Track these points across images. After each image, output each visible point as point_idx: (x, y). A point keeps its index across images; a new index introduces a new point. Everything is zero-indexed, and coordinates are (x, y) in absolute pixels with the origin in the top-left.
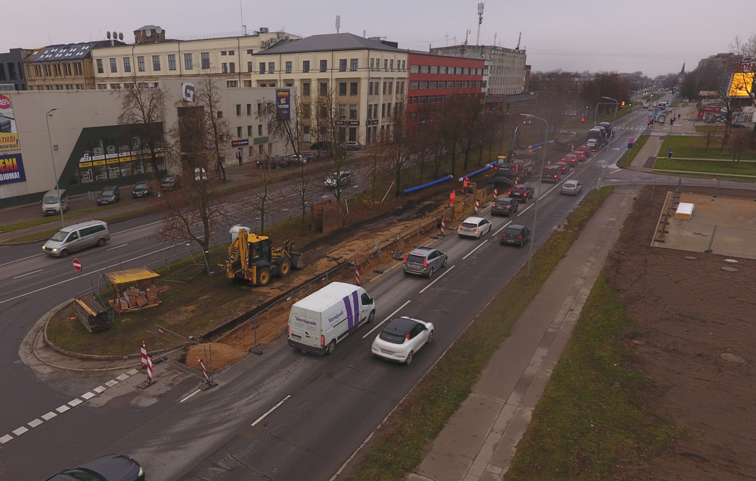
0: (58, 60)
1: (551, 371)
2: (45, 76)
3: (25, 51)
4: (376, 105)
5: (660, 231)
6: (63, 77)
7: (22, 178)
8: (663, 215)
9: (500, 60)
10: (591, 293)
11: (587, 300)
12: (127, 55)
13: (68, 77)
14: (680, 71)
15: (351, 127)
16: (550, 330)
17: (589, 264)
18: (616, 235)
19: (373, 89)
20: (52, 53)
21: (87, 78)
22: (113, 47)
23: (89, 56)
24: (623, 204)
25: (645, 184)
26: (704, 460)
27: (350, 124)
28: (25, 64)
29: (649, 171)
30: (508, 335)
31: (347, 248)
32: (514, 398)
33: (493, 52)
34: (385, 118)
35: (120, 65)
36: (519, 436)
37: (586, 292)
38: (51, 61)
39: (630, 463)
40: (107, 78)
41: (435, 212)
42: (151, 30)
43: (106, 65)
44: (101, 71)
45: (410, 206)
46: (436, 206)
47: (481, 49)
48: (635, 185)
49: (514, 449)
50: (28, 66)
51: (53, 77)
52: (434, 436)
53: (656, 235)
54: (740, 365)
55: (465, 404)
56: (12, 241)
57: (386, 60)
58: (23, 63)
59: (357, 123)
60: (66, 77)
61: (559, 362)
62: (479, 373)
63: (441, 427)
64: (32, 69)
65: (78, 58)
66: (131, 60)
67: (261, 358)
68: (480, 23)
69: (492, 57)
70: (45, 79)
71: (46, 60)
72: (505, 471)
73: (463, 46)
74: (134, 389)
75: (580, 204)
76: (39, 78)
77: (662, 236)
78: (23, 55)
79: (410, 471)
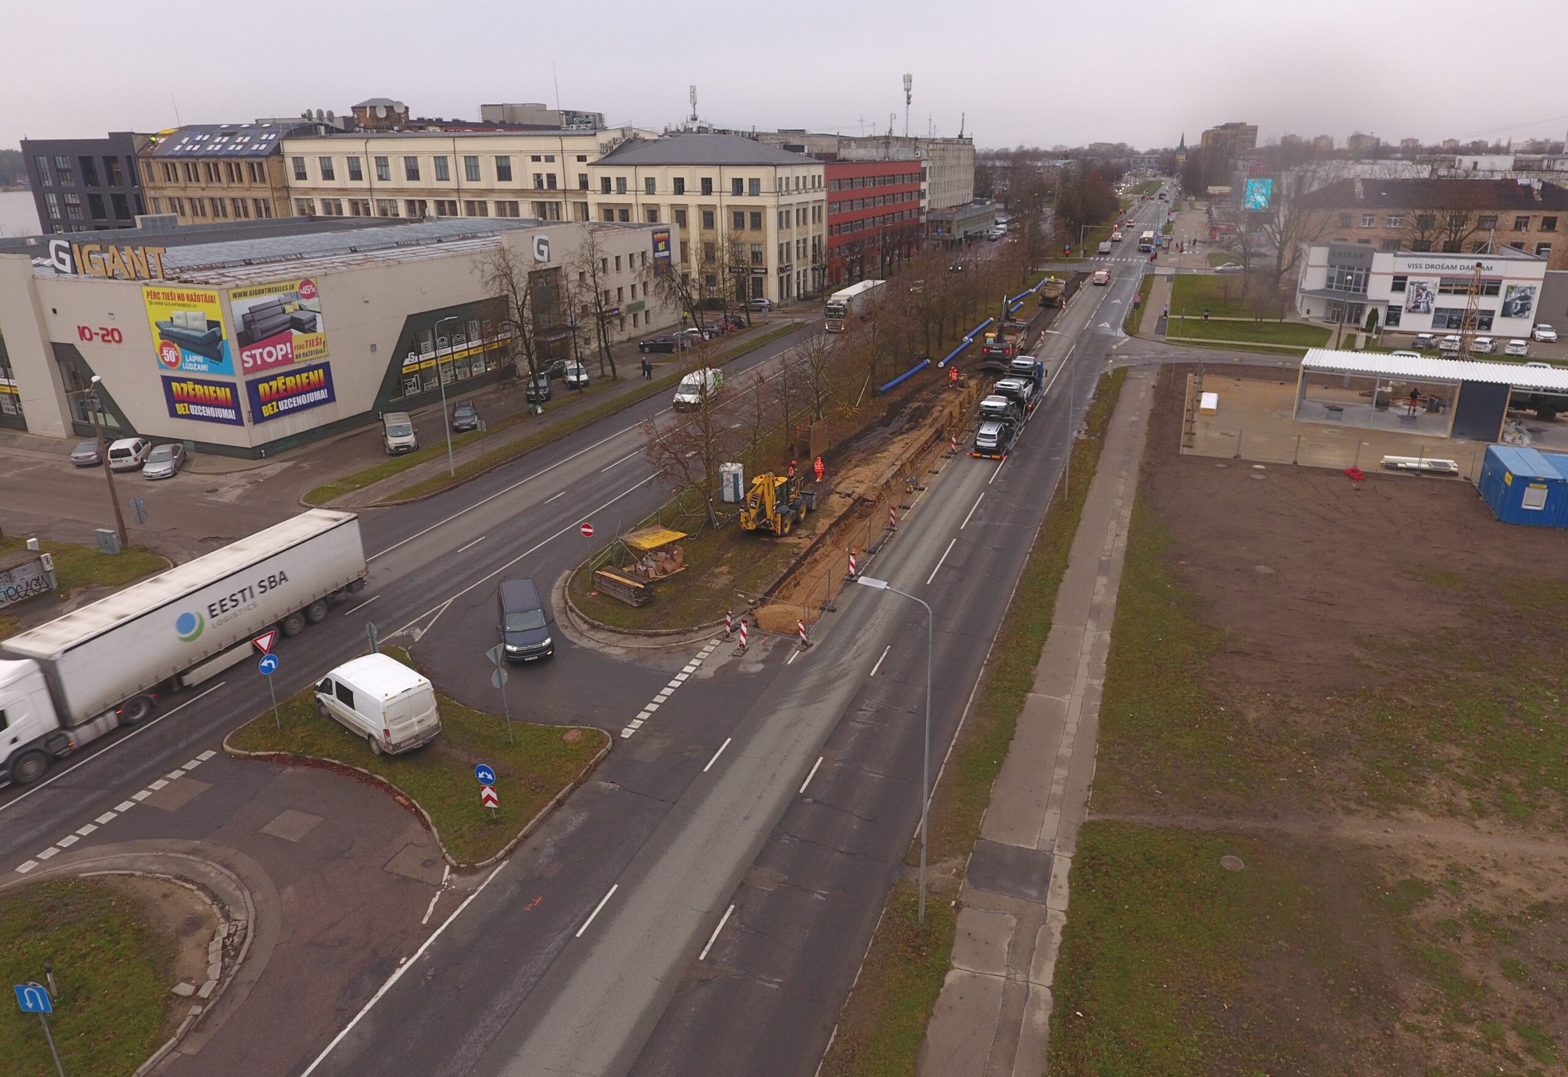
0: (214, 155)
1: (1115, 597)
2: (185, 181)
3: (141, 137)
4: (788, 244)
5: (1187, 433)
6: (225, 185)
7: (331, 398)
8: (1188, 410)
9: (941, 157)
10: (1132, 515)
11: (1130, 523)
12: (354, 153)
13: (236, 184)
14: (1179, 145)
15: (753, 276)
16: (1104, 558)
17: (1122, 480)
18: (1142, 440)
19: (783, 219)
20: (198, 142)
21: (275, 189)
22: (321, 138)
23: (277, 152)
24: (1142, 395)
25: (1161, 361)
26: (1247, 654)
27: (753, 272)
28: (140, 160)
29: (1162, 340)
30: (1067, 567)
31: (853, 478)
32: (1091, 625)
33: (931, 147)
34: (801, 260)
35: (341, 170)
36: (1105, 656)
37: (1127, 513)
38: (198, 157)
39: (1194, 663)
40: (314, 189)
41: (929, 420)
42: (386, 107)
43: (313, 169)
44: (301, 176)
45: (894, 411)
46: (928, 410)
47: (913, 142)
48: (1150, 364)
49: (1105, 665)
50: (149, 165)
51: (203, 185)
52: (1036, 663)
53: (1184, 439)
54: (1270, 575)
55: (1051, 634)
56: (392, 498)
57: (798, 178)
58: (138, 157)
59: (764, 271)
60: (232, 185)
61: (1120, 588)
62: (1053, 606)
63: (1039, 656)
64: (158, 170)
65: (256, 155)
66: (363, 161)
67: (837, 616)
68: (909, 103)
69: (931, 154)
70: (186, 187)
71: (190, 155)
72: (1102, 682)
73: (886, 137)
74: (731, 658)
75: (1094, 398)
76: (172, 184)
77: (1190, 440)
78: (137, 144)
79: (1027, 691)
